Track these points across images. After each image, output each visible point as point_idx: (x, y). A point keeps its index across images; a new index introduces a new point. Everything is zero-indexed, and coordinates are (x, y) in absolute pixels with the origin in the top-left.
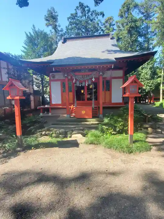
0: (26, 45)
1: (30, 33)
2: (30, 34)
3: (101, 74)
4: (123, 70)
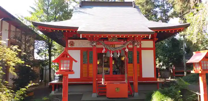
3: (136, 44)
4: (153, 41)
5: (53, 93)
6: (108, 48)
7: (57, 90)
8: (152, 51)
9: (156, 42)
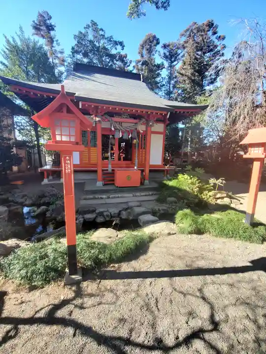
0: (7, 58)
1: (13, 38)
2: (14, 41)
3: (151, 124)
4: (165, 124)
5: (46, 181)
6: (117, 126)
7: (51, 178)
8: (162, 136)
9: (167, 126)
